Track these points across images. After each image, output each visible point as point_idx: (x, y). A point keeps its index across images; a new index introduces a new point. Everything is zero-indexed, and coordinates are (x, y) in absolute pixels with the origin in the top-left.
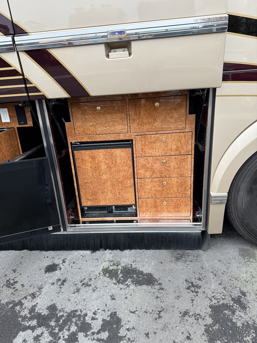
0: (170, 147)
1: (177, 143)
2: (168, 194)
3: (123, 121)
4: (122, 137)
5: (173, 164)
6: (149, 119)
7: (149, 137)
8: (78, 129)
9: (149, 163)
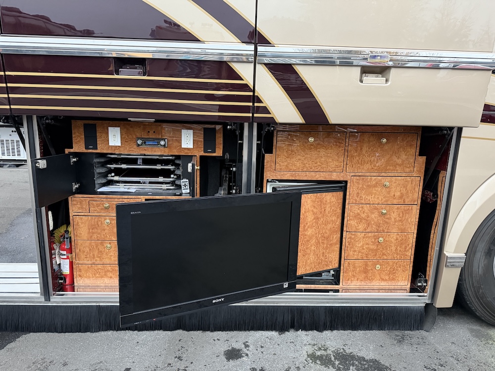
0: (393, 194)
1: (401, 189)
2: (384, 254)
3: (338, 157)
4: (334, 177)
5: (394, 216)
6: (372, 157)
7: (369, 180)
8: (280, 163)
9: (364, 212)
